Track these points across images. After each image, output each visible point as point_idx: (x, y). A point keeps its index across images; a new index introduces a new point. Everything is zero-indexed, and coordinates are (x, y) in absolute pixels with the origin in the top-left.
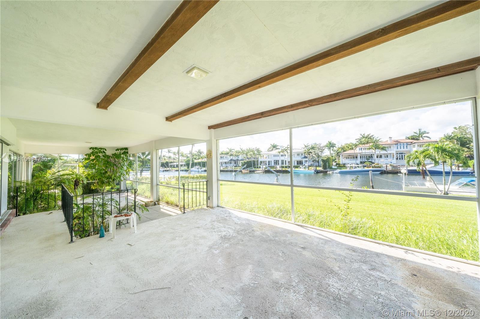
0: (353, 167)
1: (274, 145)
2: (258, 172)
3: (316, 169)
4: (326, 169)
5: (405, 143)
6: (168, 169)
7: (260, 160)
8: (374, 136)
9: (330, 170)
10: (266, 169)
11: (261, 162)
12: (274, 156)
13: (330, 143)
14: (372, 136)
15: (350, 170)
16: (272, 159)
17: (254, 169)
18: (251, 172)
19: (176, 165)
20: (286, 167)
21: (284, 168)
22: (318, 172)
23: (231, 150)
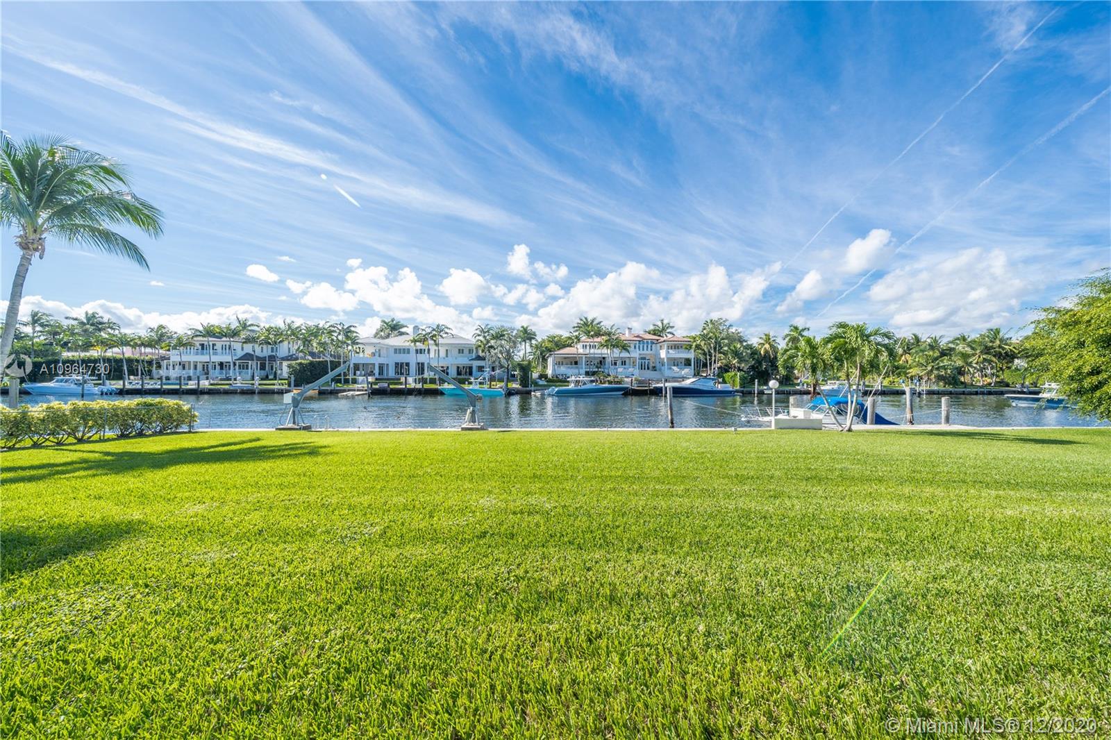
0: (581, 382)
1: (392, 323)
2: (349, 394)
3: (507, 385)
4: (526, 387)
5: (649, 341)
7: (353, 360)
9: (536, 388)
10: (373, 387)
11: (357, 367)
12: (395, 353)
13: (524, 331)
15: (577, 388)
16: (391, 360)
17: (334, 386)
18: (325, 394)
20: (433, 381)
21: (426, 383)
22: (510, 393)
23: (245, 324)
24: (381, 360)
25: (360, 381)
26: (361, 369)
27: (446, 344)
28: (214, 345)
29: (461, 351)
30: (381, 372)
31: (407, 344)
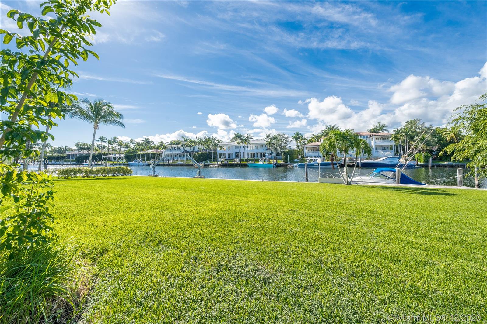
0: (312, 160)
1: (238, 135)
2: (213, 166)
3: (277, 162)
4: (287, 163)
5: (365, 136)
6: (100, 163)
7: (219, 152)
8: (339, 128)
9: (291, 163)
10: (223, 163)
11: (220, 155)
12: (235, 148)
13: (298, 134)
14: (337, 128)
15: (310, 163)
16: (233, 151)
17: (209, 162)
18: (206, 166)
19: (113, 157)
20: (246, 160)
21: (244, 161)
22: (278, 166)
23: (186, 139)
24: (229, 152)
25: (219, 160)
26: (222, 155)
27: (255, 143)
28: (175, 148)
29: (262, 146)
30: (229, 157)
31: (236, 144)
